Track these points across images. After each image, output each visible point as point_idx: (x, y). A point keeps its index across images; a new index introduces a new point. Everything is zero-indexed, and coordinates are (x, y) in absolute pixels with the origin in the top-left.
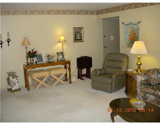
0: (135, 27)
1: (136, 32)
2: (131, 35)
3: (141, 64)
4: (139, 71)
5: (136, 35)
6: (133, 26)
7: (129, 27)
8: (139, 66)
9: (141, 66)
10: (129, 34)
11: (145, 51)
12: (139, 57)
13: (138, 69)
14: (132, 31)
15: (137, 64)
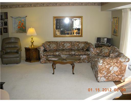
0: (22, 19)
1: (24, 23)
2: (19, 24)
3: (33, 42)
4: (33, 46)
5: (23, 25)
6: (20, 19)
7: (18, 20)
8: (32, 43)
9: (33, 43)
10: (18, 24)
11: (35, 34)
12: (32, 37)
13: (32, 45)
14: (20, 22)
15: (31, 42)
